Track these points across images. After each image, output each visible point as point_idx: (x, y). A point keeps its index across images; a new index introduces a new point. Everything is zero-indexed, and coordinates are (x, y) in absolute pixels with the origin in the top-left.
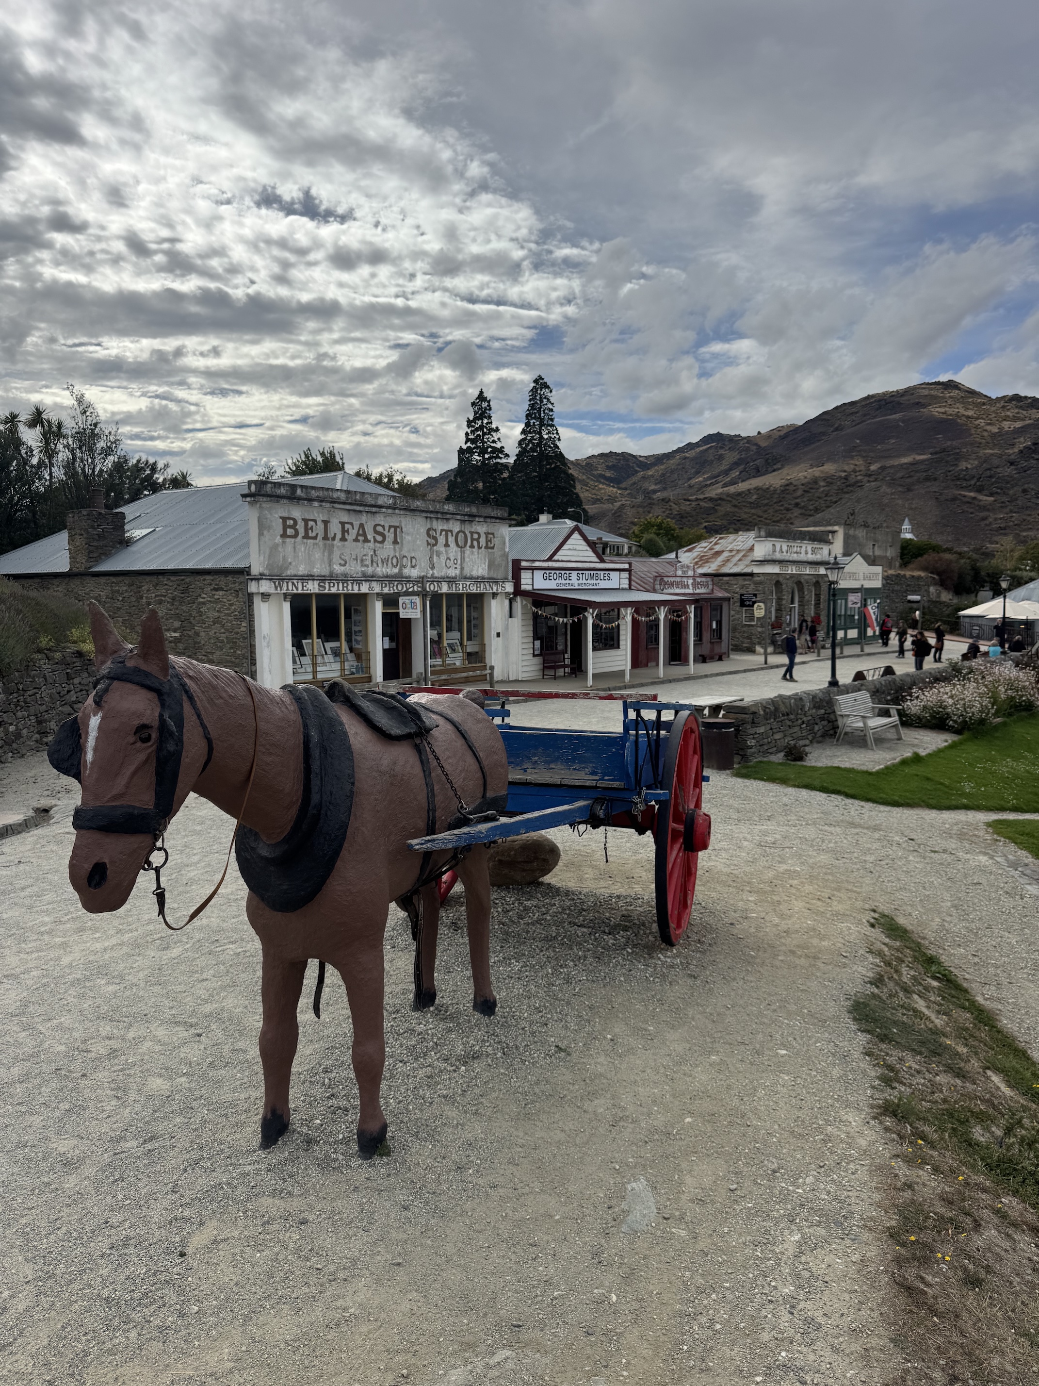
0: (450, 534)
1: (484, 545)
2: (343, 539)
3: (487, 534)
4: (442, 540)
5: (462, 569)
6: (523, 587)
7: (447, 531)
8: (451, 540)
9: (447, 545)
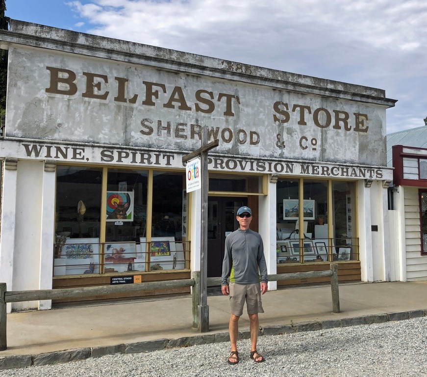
0: (306, 111)
1: (354, 126)
2: (148, 102)
3: (357, 115)
4: (295, 116)
5: (323, 151)
6: (406, 177)
7: (302, 108)
8: (308, 118)
9: (302, 122)
